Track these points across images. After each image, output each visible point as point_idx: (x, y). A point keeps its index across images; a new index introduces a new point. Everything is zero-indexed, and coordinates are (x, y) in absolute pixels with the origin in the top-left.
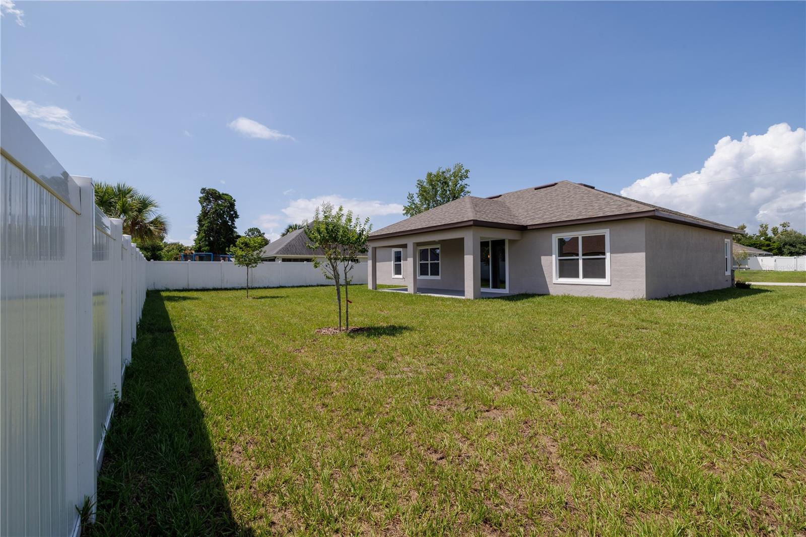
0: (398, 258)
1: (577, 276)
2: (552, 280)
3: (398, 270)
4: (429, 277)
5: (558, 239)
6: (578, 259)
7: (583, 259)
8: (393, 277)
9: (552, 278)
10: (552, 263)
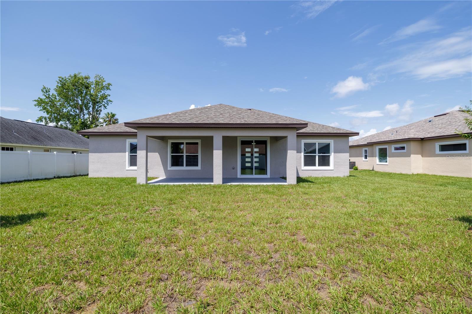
0: (134, 148)
1: (315, 165)
2: (301, 168)
3: (133, 162)
4: (184, 168)
5: (304, 143)
6: (315, 156)
7: (318, 156)
8: (127, 168)
9: (301, 166)
10: (301, 157)
